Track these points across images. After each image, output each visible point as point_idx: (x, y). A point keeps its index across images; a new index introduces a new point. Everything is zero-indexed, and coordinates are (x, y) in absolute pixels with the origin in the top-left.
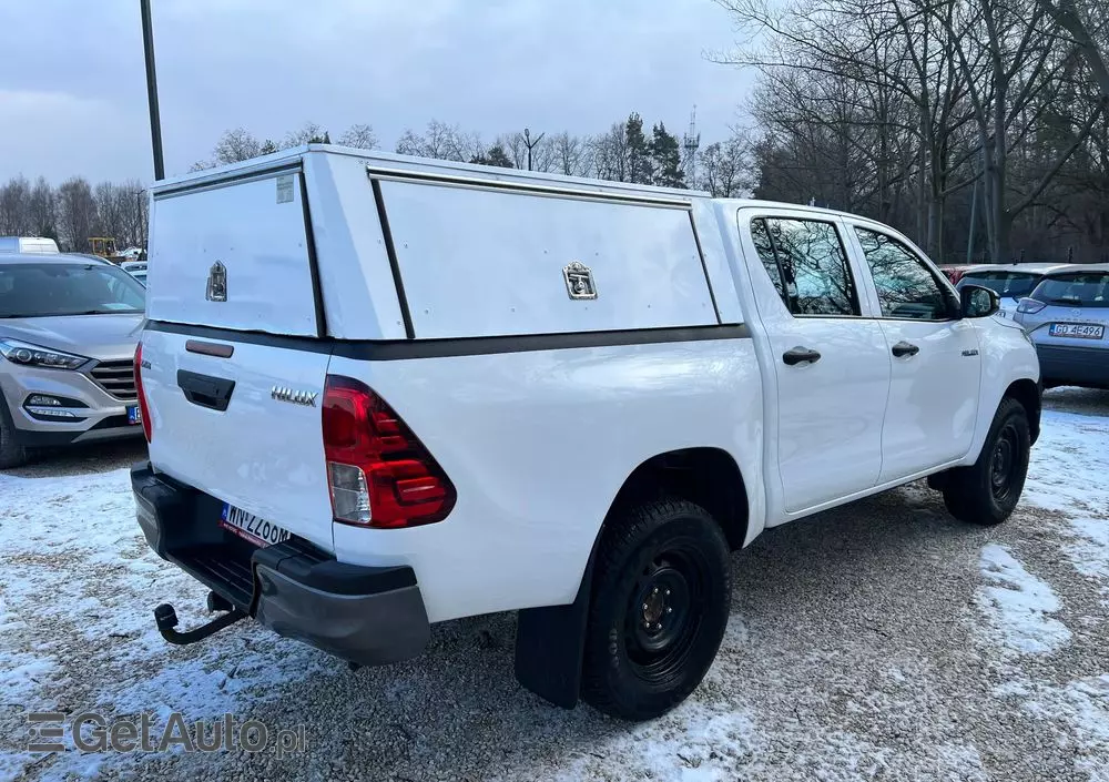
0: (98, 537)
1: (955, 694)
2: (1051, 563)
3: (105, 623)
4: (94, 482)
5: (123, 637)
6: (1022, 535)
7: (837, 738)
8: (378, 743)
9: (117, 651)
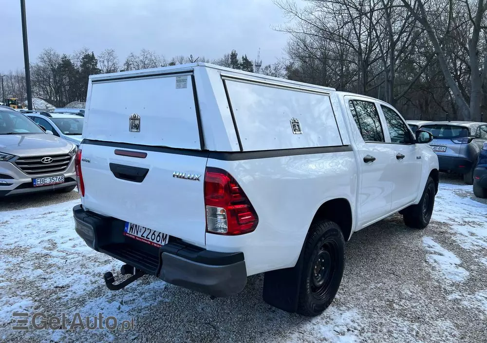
0: (29, 240)
1: (434, 299)
2: (450, 244)
3: (50, 282)
4: (18, 214)
5: (61, 288)
6: (436, 233)
7: (395, 320)
8: (202, 332)
9: (61, 294)
